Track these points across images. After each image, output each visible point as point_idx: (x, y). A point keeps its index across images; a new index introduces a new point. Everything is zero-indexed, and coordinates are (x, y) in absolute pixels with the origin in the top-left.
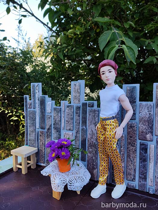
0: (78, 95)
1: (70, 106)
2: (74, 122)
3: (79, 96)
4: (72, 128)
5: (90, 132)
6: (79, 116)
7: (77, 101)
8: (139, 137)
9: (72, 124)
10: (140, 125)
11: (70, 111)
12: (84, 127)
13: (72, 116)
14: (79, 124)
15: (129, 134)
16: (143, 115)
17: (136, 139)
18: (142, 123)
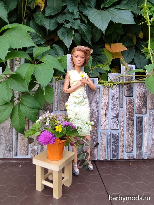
8: (136, 111)
10: (136, 101)
15: (128, 110)
16: (139, 92)
17: (134, 114)
18: (138, 99)
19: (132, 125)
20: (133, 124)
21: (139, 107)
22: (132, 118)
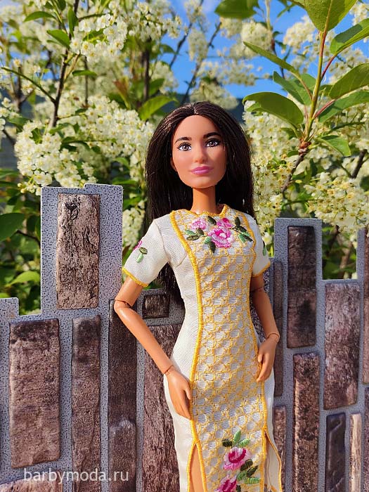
0: (86, 261)
1: (38, 325)
2: (68, 412)
3: (94, 267)
4: (52, 448)
5: (156, 440)
6: (96, 374)
7: (82, 296)
8: (325, 400)
9: (56, 424)
10: (327, 361)
11: (36, 355)
12: (125, 423)
13: (55, 383)
14: (97, 412)
15: (300, 401)
16: (337, 323)
17: (318, 412)
18: (333, 352)
19: (312, 457)
20: (317, 450)
21: (335, 384)
22: (313, 430)
